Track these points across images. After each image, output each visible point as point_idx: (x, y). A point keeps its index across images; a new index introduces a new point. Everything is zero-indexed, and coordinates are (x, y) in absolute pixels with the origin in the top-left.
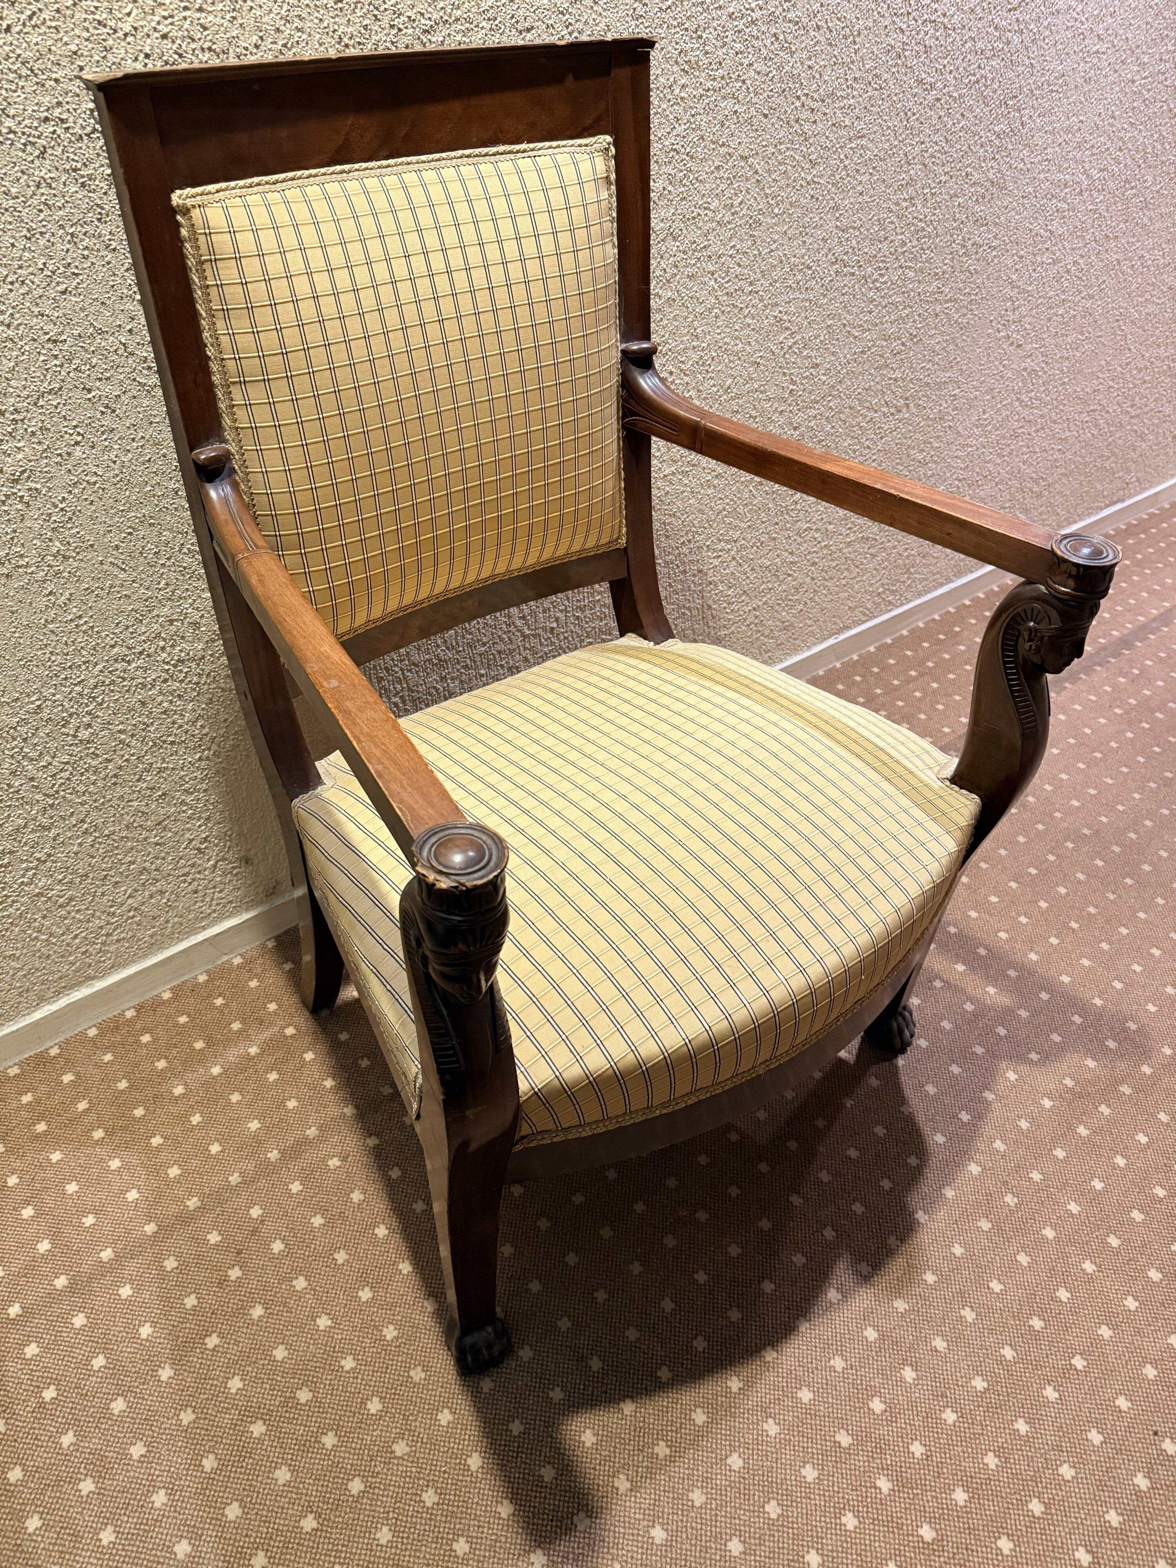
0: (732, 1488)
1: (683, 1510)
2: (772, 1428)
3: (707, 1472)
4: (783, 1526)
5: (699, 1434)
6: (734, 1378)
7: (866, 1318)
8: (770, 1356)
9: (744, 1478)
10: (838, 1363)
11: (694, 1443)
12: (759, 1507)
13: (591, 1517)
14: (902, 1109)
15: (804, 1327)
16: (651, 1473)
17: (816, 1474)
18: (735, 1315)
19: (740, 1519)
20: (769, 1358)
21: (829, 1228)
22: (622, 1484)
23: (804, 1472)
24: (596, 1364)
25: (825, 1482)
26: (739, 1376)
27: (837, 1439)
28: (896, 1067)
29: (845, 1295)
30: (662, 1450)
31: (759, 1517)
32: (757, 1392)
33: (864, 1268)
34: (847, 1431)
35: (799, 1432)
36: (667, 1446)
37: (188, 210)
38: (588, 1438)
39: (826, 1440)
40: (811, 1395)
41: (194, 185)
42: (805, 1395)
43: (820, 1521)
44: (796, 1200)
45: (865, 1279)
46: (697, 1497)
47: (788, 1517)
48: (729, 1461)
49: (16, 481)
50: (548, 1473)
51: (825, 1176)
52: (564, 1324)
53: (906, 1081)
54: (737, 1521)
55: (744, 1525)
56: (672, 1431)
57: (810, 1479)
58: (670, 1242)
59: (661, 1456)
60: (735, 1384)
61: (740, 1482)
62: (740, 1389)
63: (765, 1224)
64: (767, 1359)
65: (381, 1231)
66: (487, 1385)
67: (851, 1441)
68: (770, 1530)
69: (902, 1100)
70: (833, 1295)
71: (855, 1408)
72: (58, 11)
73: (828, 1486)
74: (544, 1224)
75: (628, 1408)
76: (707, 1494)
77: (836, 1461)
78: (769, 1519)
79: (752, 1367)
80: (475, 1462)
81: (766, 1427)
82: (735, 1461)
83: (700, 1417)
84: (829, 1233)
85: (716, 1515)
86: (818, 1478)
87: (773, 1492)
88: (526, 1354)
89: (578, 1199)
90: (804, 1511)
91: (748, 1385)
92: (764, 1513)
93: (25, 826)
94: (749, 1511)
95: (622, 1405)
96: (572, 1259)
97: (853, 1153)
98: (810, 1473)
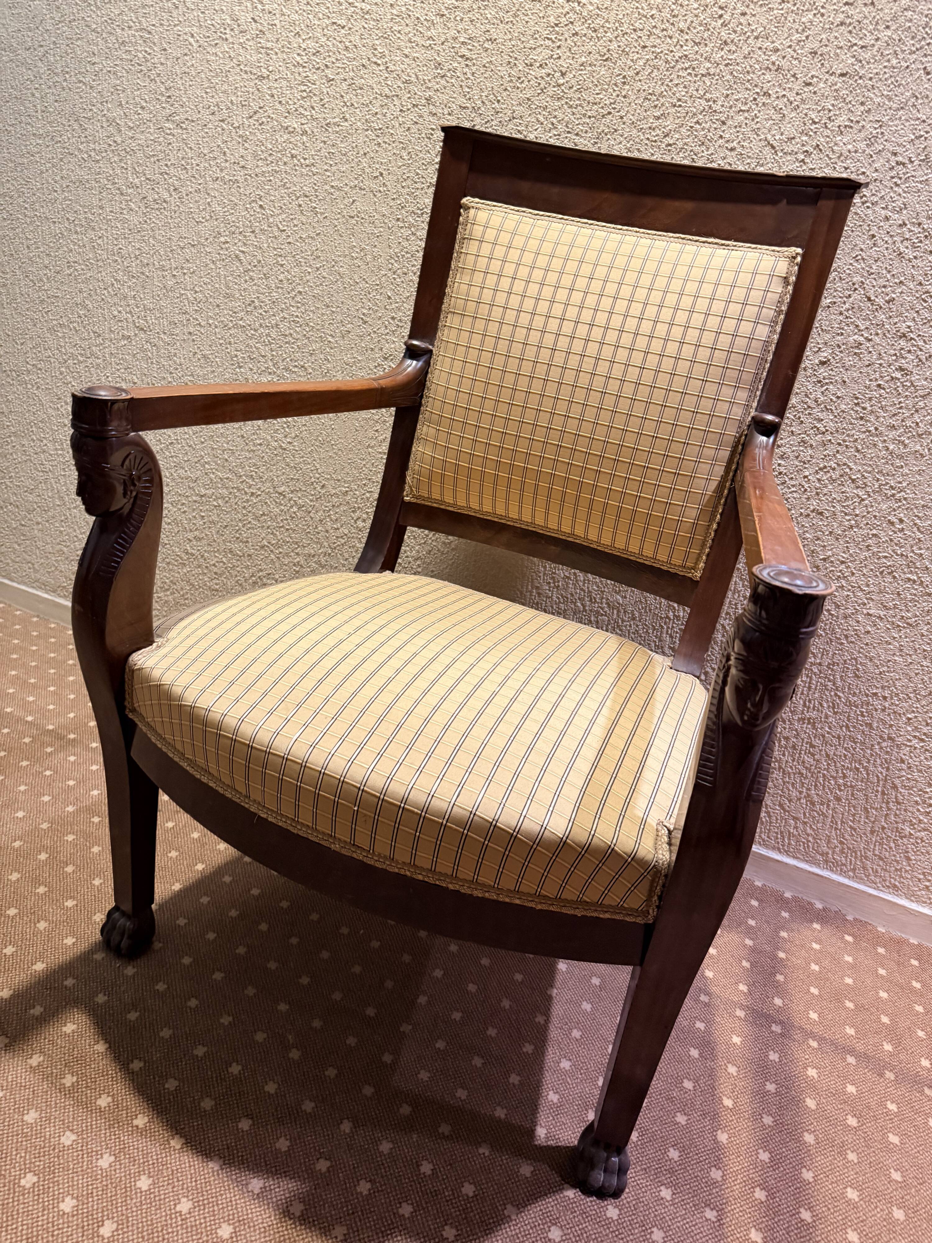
0: (44, 1141)
1: (19, 1108)
2: (105, 1162)
3: (55, 1118)
4: (14, 1192)
5: (88, 1106)
6: (146, 1119)
7: (240, 1223)
8: (176, 1143)
9: (54, 1149)
10: (185, 1206)
11: (79, 1103)
12: (29, 1168)
13: (6, 1046)
14: (509, 1206)
15: (213, 1166)
16: (46, 1077)
17: (68, 1210)
18: (207, 1104)
19: (16, 1155)
20: (173, 1143)
21: (328, 1164)
22: (35, 1061)
23: (68, 1199)
24: (133, 1016)
25: (61, 1221)
26: (149, 1122)
27: (106, 1222)
28: (561, 1190)
29: (259, 1196)
30: (69, 1080)
31: (21, 1170)
32: (138, 1141)
33: (297, 1208)
34: (117, 1230)
35: (107, 1185)
36: (73, 1083)
37: (469, 208)
38: (69, 1028)
39: (103, 1211)
40: (145, 1188)
41: (481, 198)
42: (144, 1183)
43: (22, 1225)
44: (346, 1127)
45: (286, 1212)
46: (31, 1117)
47: (23, 1195)
48: (68, 1133)
49: (386, 359)
50: (38, 1010)
51: (385, 1147)
52: (161, 987)
53: (549, 1204)
54: (14, 1153)
55: (11, 1160)
56: (87, 1083)
57: (62, 1206)
58: (260, 1037)
59: (64, 1081)
60: (141, 1121)
61: (50, 1146)
62: (137, 1126)
63: (308, 1106)
64: (171, 1142)
65: (200, 867)
66: (99, 956)
67: (106, 1236)
68: (9, 1182)
69: (521, 1205)
70: (256, 1184)
71: (142, 1232)
72: (500, 122)
73: (58, 1225)
74: (241, 950)
75: (101, 1047)
76: (35, 1122)
77: (83, 1227)
78: (20, 1179)
79: (161, 1132)
80: (39, 967)
81: (106, 1156)
82: (68, 1139)
83: (103, 1102)
84: (323, 1165)
85: (17, 1135)
86: (64, 1214)
87: (44, 1176)
88: (130, 971)
89: (272, 965)
90: (30, 1208)
91: (142, 1132)
92: (25, 1173)
93: (314, 556)
94: (25, 1160)
95: (102, 1042)
96: (218, 976)
97: (426, 1168)
98: (67, 1205)
